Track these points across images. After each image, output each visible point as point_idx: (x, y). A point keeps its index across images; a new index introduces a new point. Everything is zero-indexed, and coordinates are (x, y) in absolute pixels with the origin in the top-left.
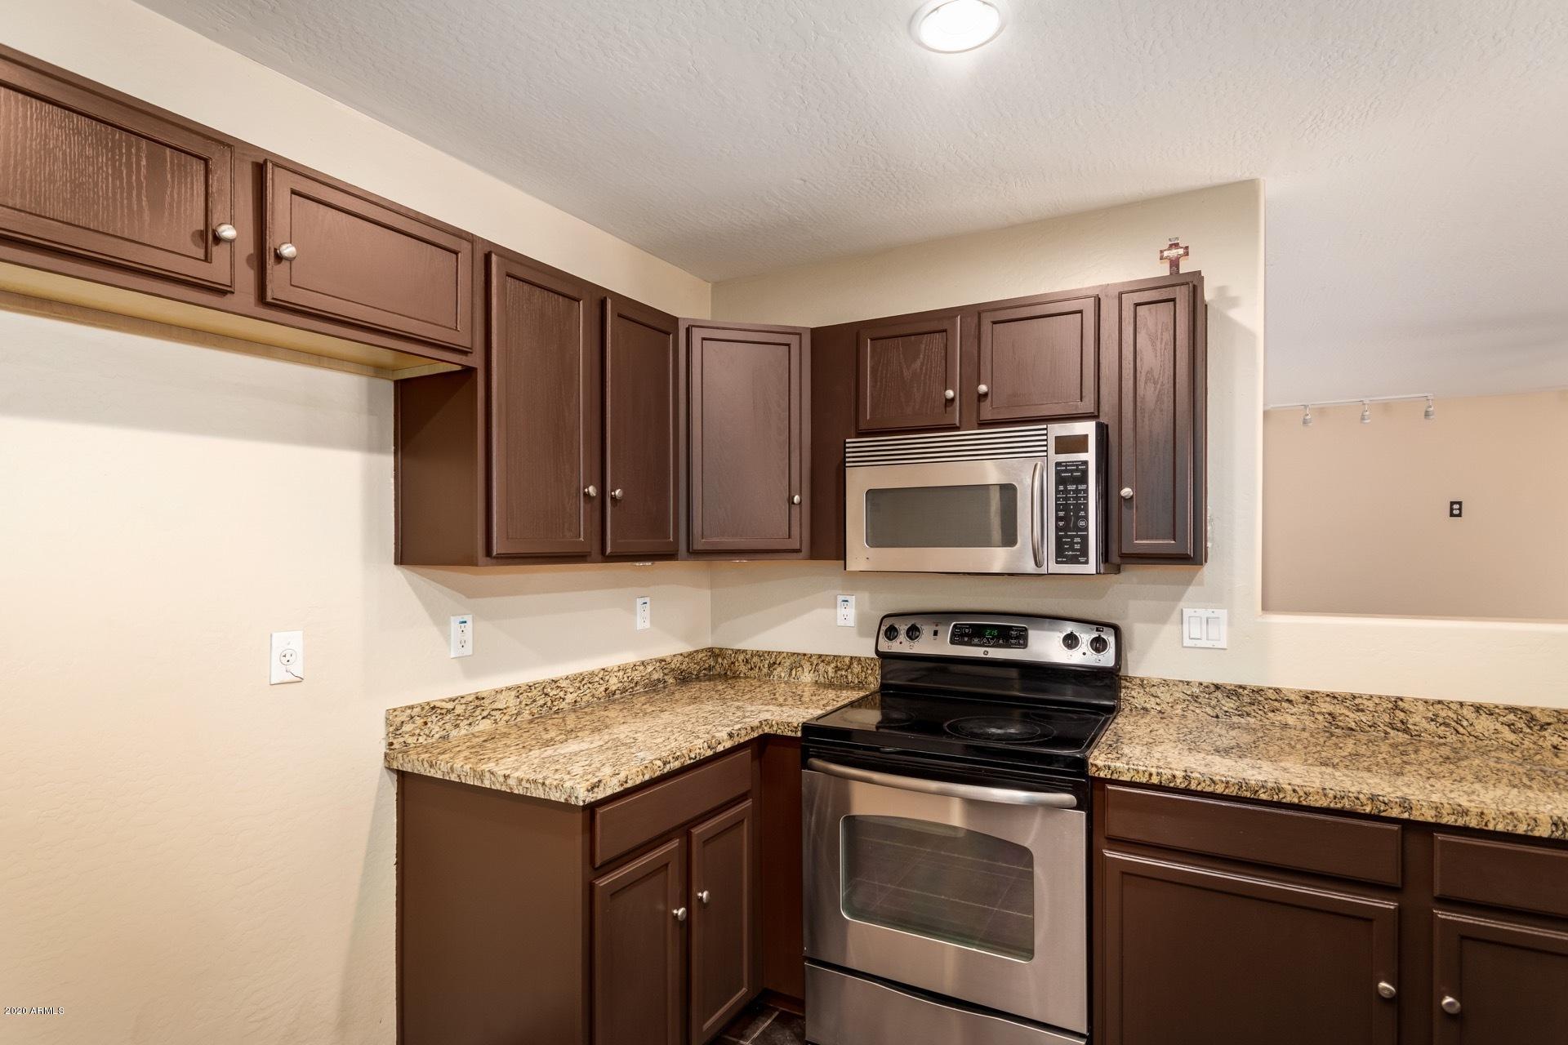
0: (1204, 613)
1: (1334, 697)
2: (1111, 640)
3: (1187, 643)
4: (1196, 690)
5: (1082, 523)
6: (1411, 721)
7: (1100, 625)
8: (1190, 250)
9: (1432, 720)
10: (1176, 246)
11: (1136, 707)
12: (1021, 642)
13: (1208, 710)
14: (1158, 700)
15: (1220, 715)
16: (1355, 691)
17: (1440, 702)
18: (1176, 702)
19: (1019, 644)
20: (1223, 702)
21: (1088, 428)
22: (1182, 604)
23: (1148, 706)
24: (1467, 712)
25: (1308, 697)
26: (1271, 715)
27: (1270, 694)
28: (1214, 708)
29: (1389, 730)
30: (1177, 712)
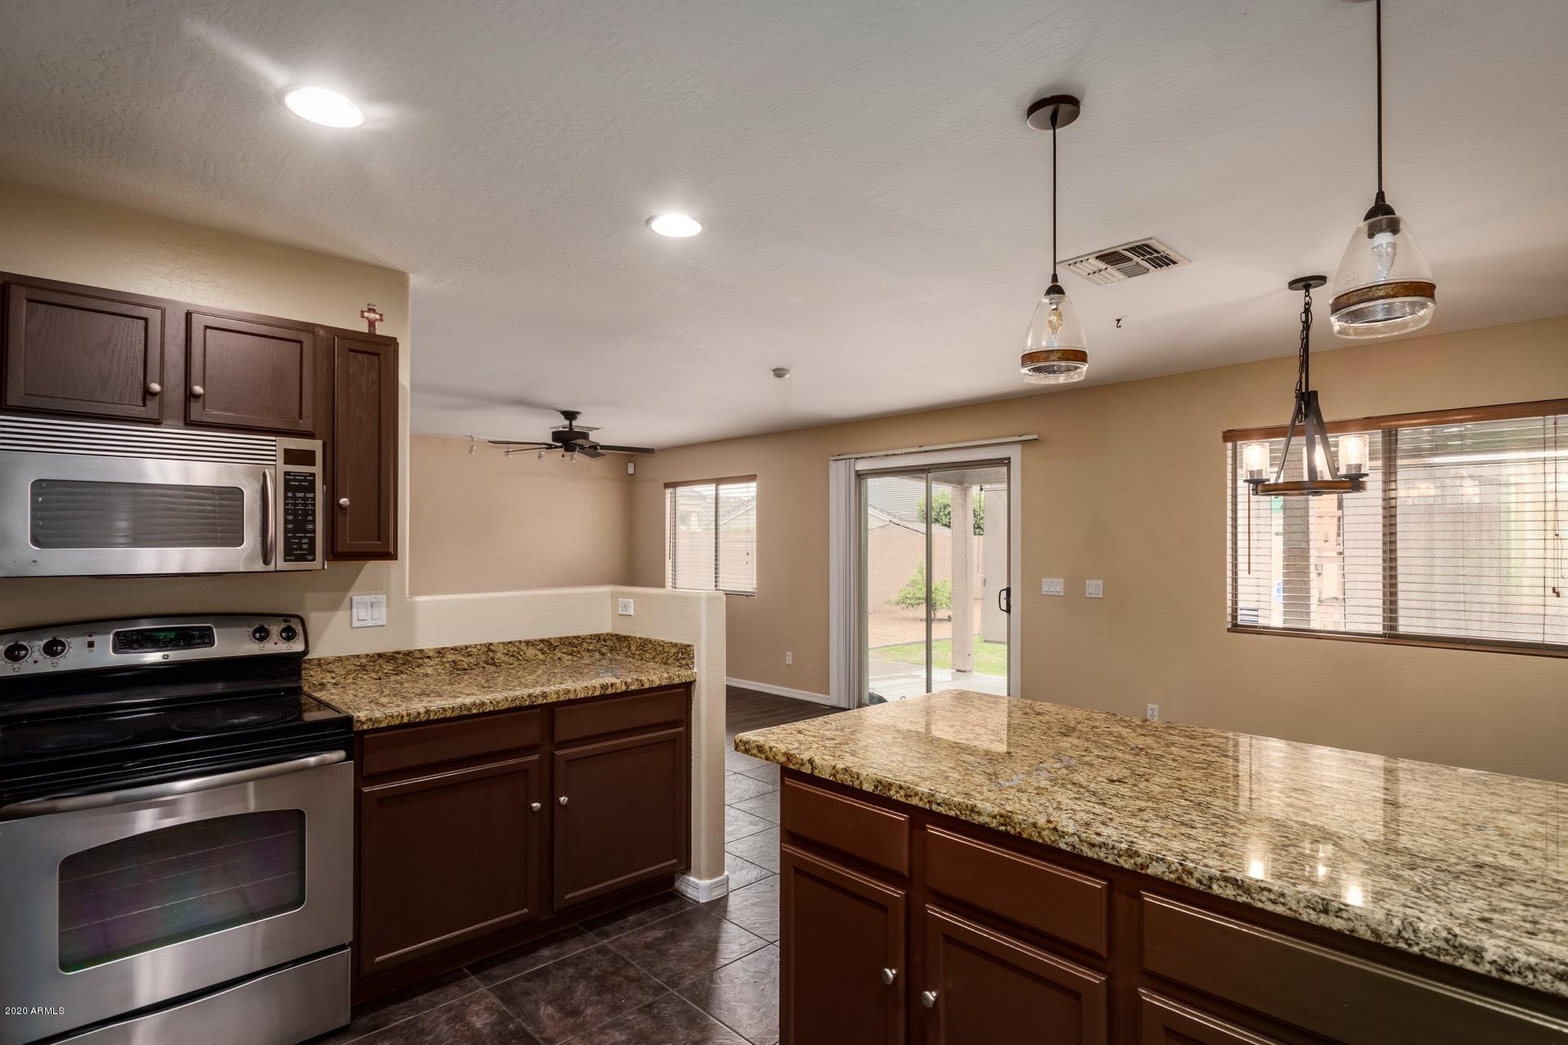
0: (369, 599)
1: (456, 650)
2: (299, 629)
3: (356, 624)
4: (364, 661)
5: (310, 527)
6: (496, 657)
7: (286, 617)
8: (384, 317)
9: (507, 654)
10: (374, 311)
11: (314, 684)
12: (206, 641)
13: (373, 675)
14: (333, 675)
15: (382, 677)
16: (467, 644)
17: (510, 643)
18: (348, 673)
19: (204, 643)
20: (384, 666)
21: (316, 445)
22: (351, 593)
23: (325, 681)
24: (523, 647)
25: (441, 652)
26: (417, 669)
27: (417, 655)
28: (377, 672)
29: (485, 665)
30: (349, 681)
